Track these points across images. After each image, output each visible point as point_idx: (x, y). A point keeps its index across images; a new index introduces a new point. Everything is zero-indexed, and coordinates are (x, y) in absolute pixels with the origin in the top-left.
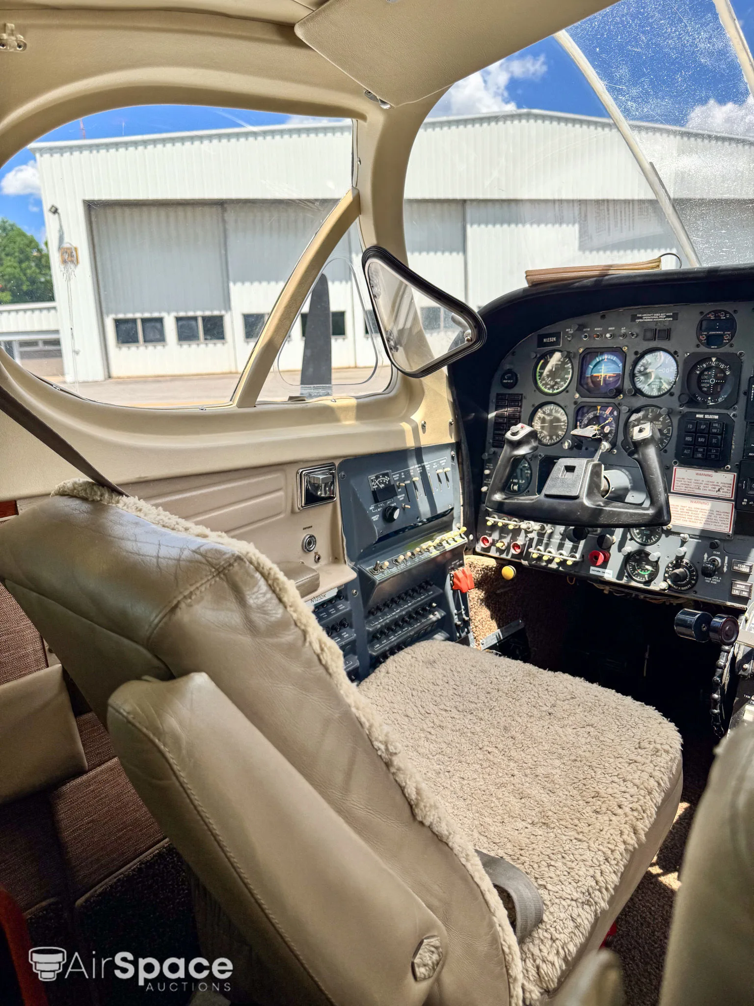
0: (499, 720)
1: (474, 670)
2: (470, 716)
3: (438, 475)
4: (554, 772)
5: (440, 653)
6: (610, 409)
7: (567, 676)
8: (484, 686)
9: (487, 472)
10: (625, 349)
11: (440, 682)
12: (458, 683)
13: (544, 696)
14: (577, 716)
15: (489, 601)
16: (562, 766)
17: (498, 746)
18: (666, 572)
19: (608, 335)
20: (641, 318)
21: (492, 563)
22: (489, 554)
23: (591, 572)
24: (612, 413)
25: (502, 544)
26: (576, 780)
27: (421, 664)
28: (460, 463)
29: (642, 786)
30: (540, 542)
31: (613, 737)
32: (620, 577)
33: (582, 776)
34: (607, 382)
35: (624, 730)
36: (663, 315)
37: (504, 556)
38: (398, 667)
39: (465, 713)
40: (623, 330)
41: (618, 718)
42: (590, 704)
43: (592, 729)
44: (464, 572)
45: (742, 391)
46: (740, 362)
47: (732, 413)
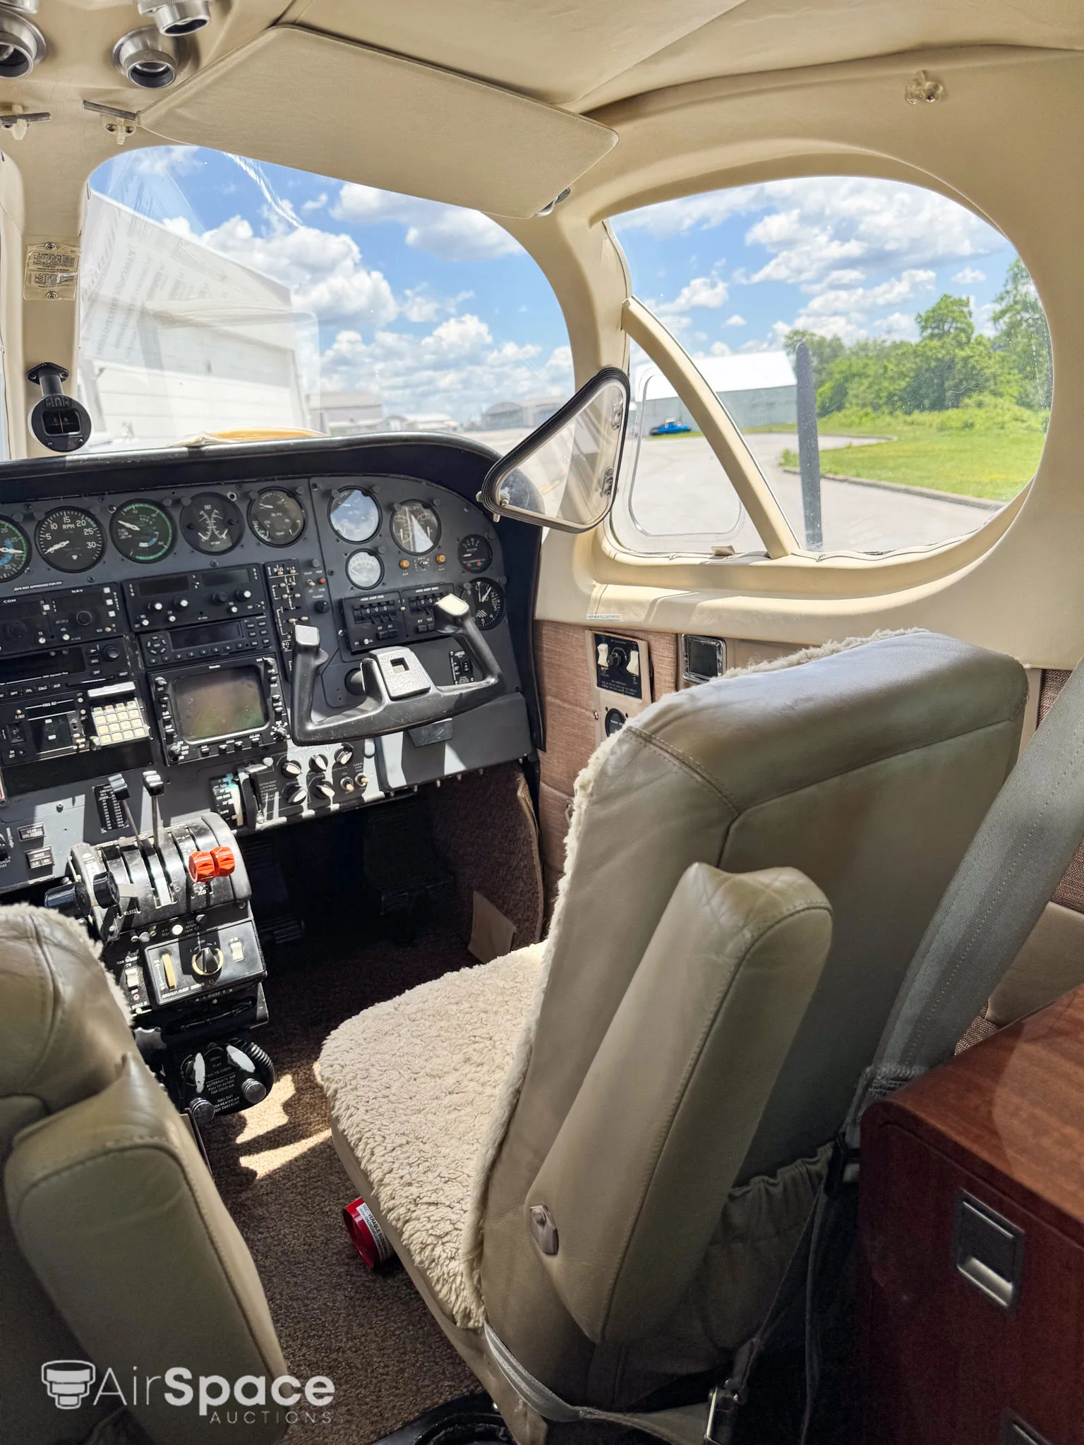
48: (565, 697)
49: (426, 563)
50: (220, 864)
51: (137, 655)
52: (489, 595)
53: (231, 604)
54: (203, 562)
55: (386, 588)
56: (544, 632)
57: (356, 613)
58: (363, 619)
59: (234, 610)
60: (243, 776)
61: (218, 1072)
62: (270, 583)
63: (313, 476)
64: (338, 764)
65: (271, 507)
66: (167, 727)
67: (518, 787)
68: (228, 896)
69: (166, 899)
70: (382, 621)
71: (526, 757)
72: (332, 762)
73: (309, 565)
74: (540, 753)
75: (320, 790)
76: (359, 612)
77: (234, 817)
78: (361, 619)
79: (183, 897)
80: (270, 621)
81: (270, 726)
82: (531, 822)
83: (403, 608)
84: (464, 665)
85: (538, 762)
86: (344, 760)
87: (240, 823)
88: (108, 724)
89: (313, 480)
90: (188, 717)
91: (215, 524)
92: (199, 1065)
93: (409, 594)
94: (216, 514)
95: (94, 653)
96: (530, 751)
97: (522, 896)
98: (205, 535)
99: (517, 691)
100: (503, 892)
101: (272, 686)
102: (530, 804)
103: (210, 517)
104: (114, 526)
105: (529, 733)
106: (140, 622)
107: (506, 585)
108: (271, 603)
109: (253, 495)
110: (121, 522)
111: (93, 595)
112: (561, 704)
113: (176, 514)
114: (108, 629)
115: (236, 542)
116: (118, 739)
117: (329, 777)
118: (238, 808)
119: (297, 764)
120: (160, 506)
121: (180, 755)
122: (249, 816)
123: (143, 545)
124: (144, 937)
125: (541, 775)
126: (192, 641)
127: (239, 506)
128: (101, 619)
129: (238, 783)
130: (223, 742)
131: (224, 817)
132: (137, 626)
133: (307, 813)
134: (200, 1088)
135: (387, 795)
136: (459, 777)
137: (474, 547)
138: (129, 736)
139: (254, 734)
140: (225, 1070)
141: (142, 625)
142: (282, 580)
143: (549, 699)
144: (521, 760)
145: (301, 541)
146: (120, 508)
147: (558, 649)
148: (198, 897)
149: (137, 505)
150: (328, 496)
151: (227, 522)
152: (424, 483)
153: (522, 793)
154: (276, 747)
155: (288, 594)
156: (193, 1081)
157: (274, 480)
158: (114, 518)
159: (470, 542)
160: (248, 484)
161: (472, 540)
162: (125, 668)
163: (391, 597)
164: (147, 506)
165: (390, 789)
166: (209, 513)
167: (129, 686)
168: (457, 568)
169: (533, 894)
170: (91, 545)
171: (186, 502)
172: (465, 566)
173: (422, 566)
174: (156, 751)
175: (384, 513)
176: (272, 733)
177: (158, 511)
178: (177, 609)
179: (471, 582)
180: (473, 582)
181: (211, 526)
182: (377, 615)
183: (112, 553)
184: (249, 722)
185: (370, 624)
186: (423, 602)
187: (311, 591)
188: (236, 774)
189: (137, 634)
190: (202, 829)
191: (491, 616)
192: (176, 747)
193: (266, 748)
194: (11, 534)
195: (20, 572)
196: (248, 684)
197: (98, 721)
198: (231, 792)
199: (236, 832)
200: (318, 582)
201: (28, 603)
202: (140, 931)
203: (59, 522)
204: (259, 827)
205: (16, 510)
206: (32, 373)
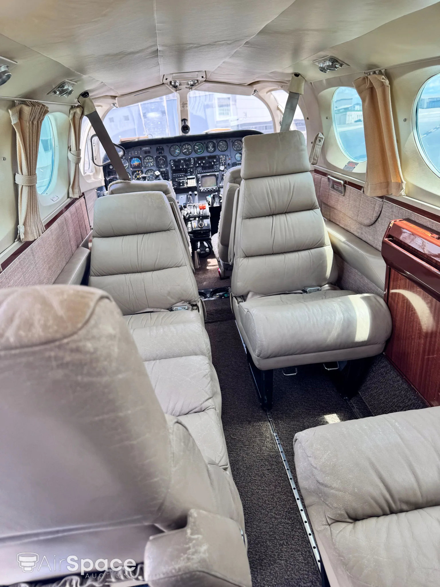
6: (140, 171)
10: (141, 157)
19: (136, 154)
34: (138, 165)
36: (148, 148)
40: (139, 152)
45: (168, 163)
46: (166, 157)
47: (168, 169)
50: (204, 207)
51: (196, 171)
53: (212, 162)
54: (209, 154)
59: (212, 164)
61: (202, 246)
62: (220, 159)
65: (222, 144)
66: (199, 185)
68: (206, 216)
69: (196, 214)
73: (228, 156)
79: (199, 214)
80: (219, 166)
81: (217, 186)
87: (211, 205)
88: (190, 183)
89: (230, 139)
90: (203, 183)
92: (199, 244)
95: (189, 170)
98: (209, 149)
103: (211, 146)
104: (194, 147)
108: (219, 163)
109: (219, 142)
111: (189, 160)
113: (205, 145)
114: (192, 166)
115: (214, 151)
116: (191, 186)
118: (211, 202)
119: (222, 194)
120: (202, 143)
121: (201, 190)
122: (213, 204)
123: (199, 151)
124: (192, 219)
126: (205, 169)
127: (216, 144)
128: (191, 164)
129: (211, 197)
130: (209, 188)
131: (208, 204)
134: (199, 247)
138: (193, 186)
139: (214, 188)
141: (197, 166)
142: (222, 158)
145: (227, 151)
146: (195, 144)
148: (201, 215)
149: (198, 143)
150: (233, 142)
151: (214, 147)
154: (218, 191)
155: (223, 161)
156: (197, 246)
157: (223, 139)
158: (195, 145)
160: (218, 140)
162: (194, 173)
166: (211, 145)
167: (194, 176)
170: (190, 151)
171: (206, 143)
174: (198, 189)
176: (217, 188)
178: (203, 163)
181: (211, 147)
183: (193, 152)
184: (214, 186)
187: (227, 161)
188: (211, 195)
192: (201, 188)
193: (216, 190)
194: (178, 148)
195: (179, 155)
196: (214, 178)
197: (188, 182)
198: (209, 198)
199: (210, 206)
200: (229, 159)
201: (179, 160)
202: (191, 218)
203: (185, 146)
204: (214, 206)
205: (179, 144)
206: (182, 120)
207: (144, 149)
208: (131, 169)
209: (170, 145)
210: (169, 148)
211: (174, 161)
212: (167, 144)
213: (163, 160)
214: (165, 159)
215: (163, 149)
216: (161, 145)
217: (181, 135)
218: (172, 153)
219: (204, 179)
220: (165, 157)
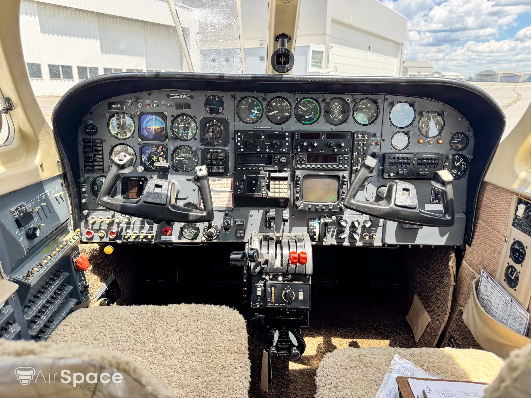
0: (149, 347)
1: (119, 321)
2: (128, 351)
3: (56, 197)
4: (194, 364)
5: (91, 317)
6: (161, 147)
7: (174, 305)
8: (130, 329)
9: (84, 190)
10: (166, 114)
11: (100, 337)
12: (112, 333)
13: (170, 322)
14: (192, 326)
15: (96, 270)
16: (197, 359)
17: (155, 362)
18: (204, 231)
19: (155, 105)
20: (173, 96)
21: (96, 246)
22: (93, 241)
23: (162, 239)
24: (162, 149)
25: (101, 233)
26: (208, 364)
27: (80, 330)
28: (68, 187)
29: (240, 352)
30: (128, 228)
31: (216, 331)
32: (180, 238)
33: (210, 360)
34: (156, 132)
35: (219, 325)
36: (185, 96)
37: (103, 240)
38: (64, 338)
39: (125, 351)
40: (163, 103)
41: (214, 319)
42: (196, 317)
43: (203, 331)
44: (81, 257)
45: (231, 138)
46: (228, 123)
47: (227, 149)
48: (490, 224)
49: (432, 142)
50: (301, 259)
51: (293, 162)
52: (461, 163)
53: (335, 147)
54: (328, 128)
55: (408, 151)
56: (487, 188)
57: (390, 160)
58: (393, 164)
59: (336, 150)
60: (322, 221)
61: (284, 339)
62: (355, 141)
63: (387, 95)
64: (364, 226)
65: (364, 107)
66: (297, 194)
67: (450, 260)
68: (303, 271)
69: (278, 264)
70: (402, 166)
71: (459, 246)
72: (361, 224)
73: (374, 135)
74: (467, 246)
75: (353, 236)
76: (392, 160)
77: (315, 237)
78: (392, 164)
79: (286, 266)
80: (350, 157)
81: (338, 203)
82: (452, 278)
83: (414, 162)
84: (438, 195)
85: (465, 250)
86: (368, 225)
87: (317, 240)
88: (275, 188)
89: (387, 97)
90: (306, 192)
91: (338, 112)
92: (276, 335)
93: (419, 156)
94: (339, 107)
95: (277, 159)
96: (462, 243)
97: (438, 308)
98: (332, 116)
99: (463, 213)
100: (429, 302)
101: (344, 186)
102: (455, 270)
103: (336, 108)
104: (297, 107)
105: (463, 236)
106: (297, 149)
107: (472, 160)
108: (353, 150)
109: (357, 101)
110: (299, 106)
111: (282, 135)
112: (486, 226)
113: (323, 105)
114: (284, 150)
115: (343, 121)
116: (277, 195)
117: (359, 231)
118: (317, 234)
119: (346, 222)
120: (317, 101)
121: (300, 206)
122: (321, 238)
123: (306, 117)
124: (267, 277)
125: (465, 257)
126: (315, 161)
127: (350, 104)
129: (320, 223)
130: (318, 205)
131: (310, 236)
132: (295, 150)
133: (346, 243)
134: (275, 344)
135: (384, 245)
136: (421, 247)
137: (460, 138)
138: (281, 195)
139: (331, 205)
140: (287, 339)
141: (297, 151)
142: (360, 140)
143: (480, 222)
144: (455, 246)
145: (374, 124)
146: (301, 100)
147: (492, 199)
148: (291, 268)
149: (308, 100)
150: (392, 104)
151: (344, 112)
152: (441, 104)
153: (452, 264)
154: (339, 213)
155: (361, 147)
156: (272, 340)
157: (369, 94)
158: (297, 104)
159: (458, 136)
160: (356, 95)
161: (459, 134)
162: (287, 167)
163: (409, 156)
164: (312, 100)
165: (385, 243)
166: (336, 106)
167: (286, 175)
168: (448, 147)
169: (444, 310)
170: (286, 114)
171: (328, 100)
172: (452, 147)
173: (429, 143)
174: (291, 203)
175: (417, 116)
176: (338, 207)
177: (316, 103)
178: (313, 146)
179: (453, 155)
180: (454, 155)
181: (336, 112)
182: (400, 163)
183: (293, 119)
184: (330, 200)
185: (396, 166)
186: (425, 161)
187: (372, 147)
188: (320, 220)
189: (295, 154)
190: (301, 239)
191: (459, 173)
192: (299, 203)
193: (335, 212)
194: (257, 105)
195: (257, 121)
196: (334, 183)
197: (272, 186)
198: (316, 226)
199: (314, 243)
200: (377, 144)
201: (257, 134)
202: (266, 274)
203: (276, 102)
204: (324, 244)
205: (261, 96)
206: (276, 38)
207: (176, 96)
208: (140, 140)
209: (239, 95)
210: (237, 102)
211: (244, 133)
212: (233, 93)
213: (220, 127)
214: (224, 126)
215: (221, 103)
216: (219, 94)
217: (271, 74)
218: (243, 115)
219: (309, 183)
220: (225, 122)
